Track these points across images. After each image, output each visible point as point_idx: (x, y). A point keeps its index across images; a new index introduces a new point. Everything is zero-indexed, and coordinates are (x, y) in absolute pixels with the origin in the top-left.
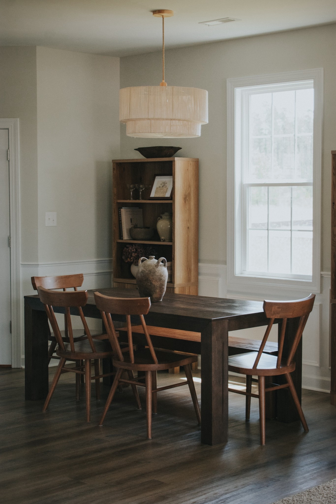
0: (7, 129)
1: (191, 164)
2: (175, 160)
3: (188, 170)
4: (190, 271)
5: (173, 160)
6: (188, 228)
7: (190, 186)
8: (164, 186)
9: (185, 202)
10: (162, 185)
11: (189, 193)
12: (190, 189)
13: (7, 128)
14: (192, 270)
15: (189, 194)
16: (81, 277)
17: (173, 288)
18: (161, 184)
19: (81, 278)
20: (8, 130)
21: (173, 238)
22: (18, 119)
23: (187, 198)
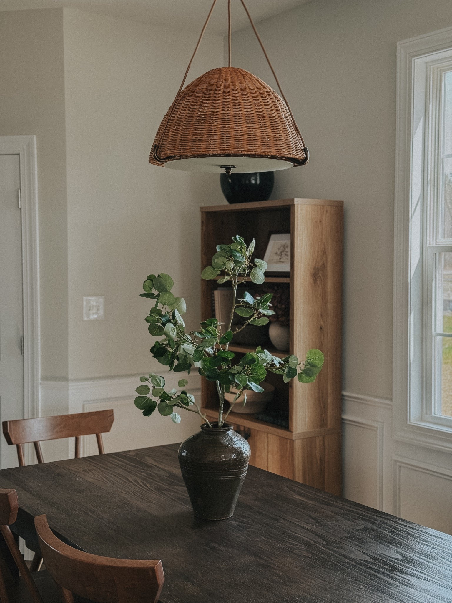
0: (16, 154)
1: (327, 211)
2: (295, 203)
3: (320, 221)
4: (324, 407)
5: (291, 204)
6: (321, 328)
7: (325, 252)
8: (283, 251)
9: (315, 281)
10: (281, 251)
11: (324, 264)
12: (325, 256)
13: (17, 152)
14: (329, 406)
15: (324, 266)
16: (110, 416)
17: (290, 440)
18: (279, 249)
19: (109, 418)
20: (18, 156)
21: (291, 349)
22: (35, 137)
23: (320, 274)
